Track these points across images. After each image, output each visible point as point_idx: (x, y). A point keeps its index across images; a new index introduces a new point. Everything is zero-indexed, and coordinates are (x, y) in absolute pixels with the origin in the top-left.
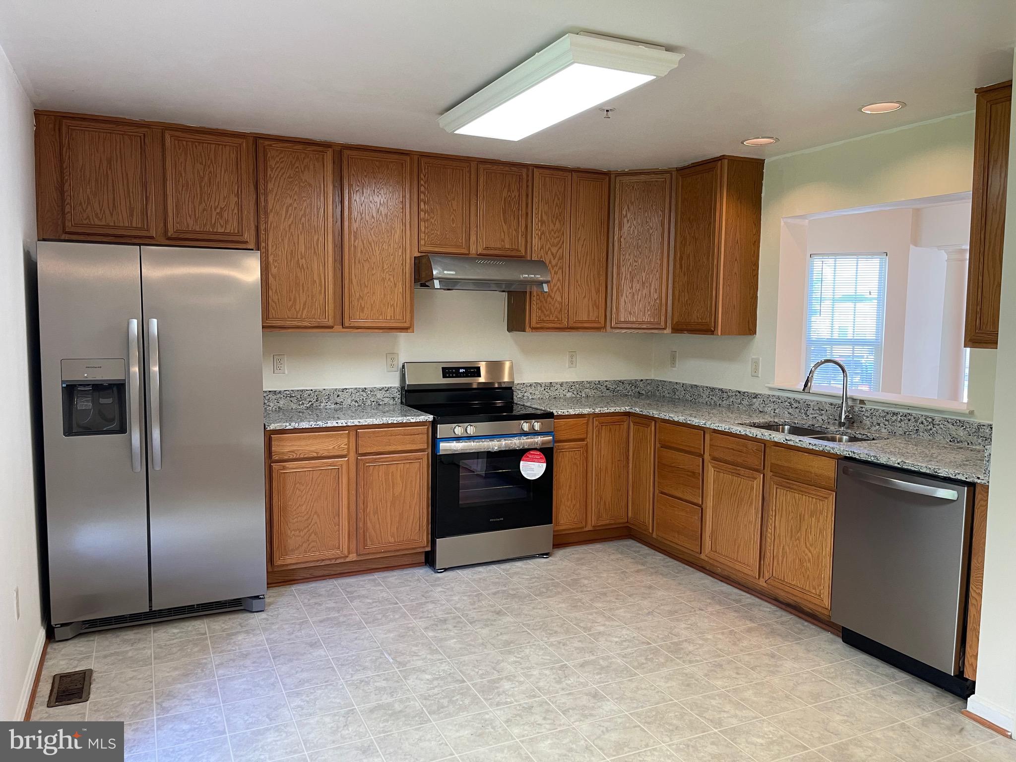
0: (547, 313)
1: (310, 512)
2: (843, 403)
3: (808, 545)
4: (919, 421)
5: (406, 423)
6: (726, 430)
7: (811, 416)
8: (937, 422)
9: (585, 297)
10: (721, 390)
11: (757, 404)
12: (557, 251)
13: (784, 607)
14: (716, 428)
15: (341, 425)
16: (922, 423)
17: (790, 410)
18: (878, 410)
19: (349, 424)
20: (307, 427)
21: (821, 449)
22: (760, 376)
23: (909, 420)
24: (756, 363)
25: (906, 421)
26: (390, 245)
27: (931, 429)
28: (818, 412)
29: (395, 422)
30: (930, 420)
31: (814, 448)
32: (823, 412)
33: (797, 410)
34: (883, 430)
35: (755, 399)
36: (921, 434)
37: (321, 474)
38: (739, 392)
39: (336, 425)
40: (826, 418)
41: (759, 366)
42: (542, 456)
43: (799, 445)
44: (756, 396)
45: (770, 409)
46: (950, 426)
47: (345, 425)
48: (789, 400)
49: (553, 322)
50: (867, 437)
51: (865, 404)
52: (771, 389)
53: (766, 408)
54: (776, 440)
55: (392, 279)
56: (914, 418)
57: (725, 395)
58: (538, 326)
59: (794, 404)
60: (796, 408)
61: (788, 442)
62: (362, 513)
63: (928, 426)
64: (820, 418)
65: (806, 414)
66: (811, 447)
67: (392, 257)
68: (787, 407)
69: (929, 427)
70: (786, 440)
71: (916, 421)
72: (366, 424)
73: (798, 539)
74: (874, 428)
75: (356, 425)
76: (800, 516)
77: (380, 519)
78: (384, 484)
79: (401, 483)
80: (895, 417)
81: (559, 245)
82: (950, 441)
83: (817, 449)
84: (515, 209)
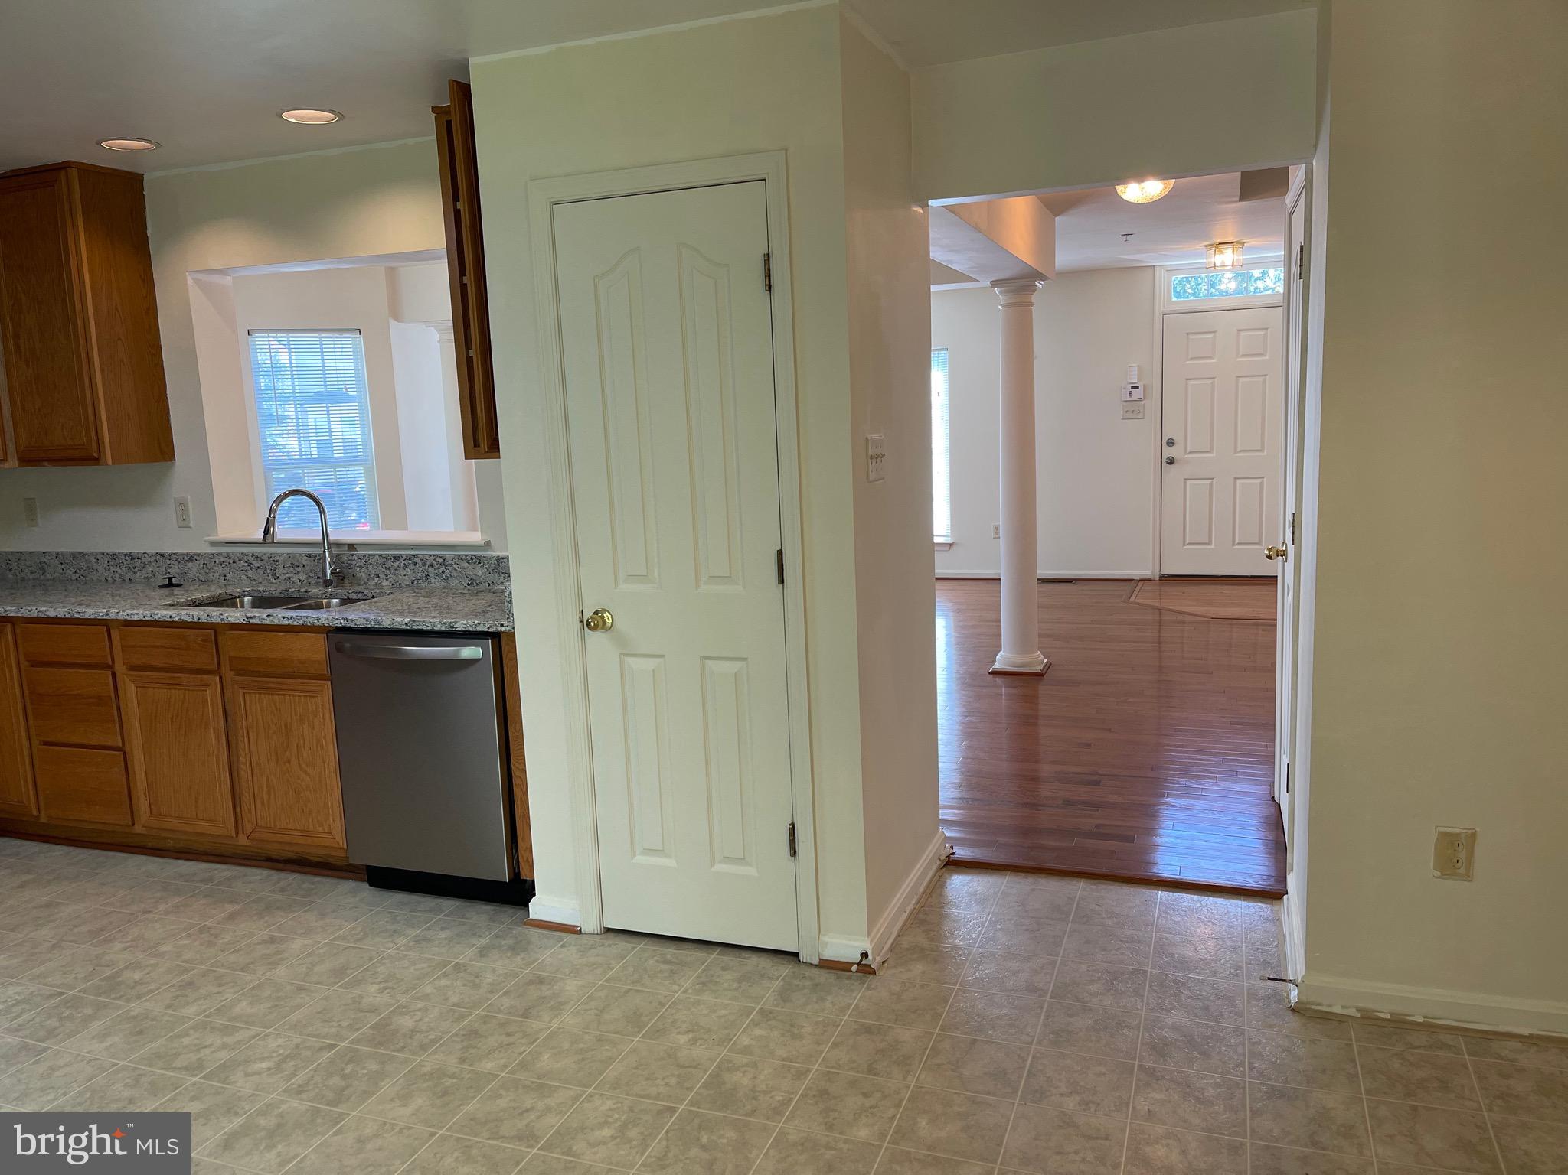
2: (324, 552)
3: (304, 766)
4: (428, 564)
6: (147, 618)
7: (282, 577)
8: (450, 562)
10: (130, 555)
11: (195, 570)
13: (281, 865)
14: (128, 618)
16: (432, 566)
17: (250, 573)
18: (374, 555)
21: (301, 622)
22: (191, 525)
23: (415, 564)
24: (182, 506)
25: (412, 566)
27: (443, 573)
28: (292, 569)
30: (441, 560)
31: (291, 622)
32: (299, 569)
33: (261, 572)
34: (385, 583)
35: (191, 563)
36: (433, 580)
38: (162, 555)
40: (305, 577)
41: (188, 511)
43: (268, 622)
44: (191, 558)
45: (217, 575)
46: (465, 564)
48: (245, 558)
50: (365, 595)
51: (355, 549)
52: (213, 544)
53: (211, 575)
54: (231, 620)
56: (422, 560)
57: (137, 563)
59: (254, 562)
60: (258, 568)
61: (251, 621)
63: (439, 568)
64: (295, 578)
65: (274, 575)
66: (286, 622)
68: (245, 568)
69: (440, 571)
70: (247, 618)
71: (424, 564)
73: (289, 761)
74: (372, 582)
76: (286, 726)
80: (397, 563)
82: (468, 585)
83: (296, 623)
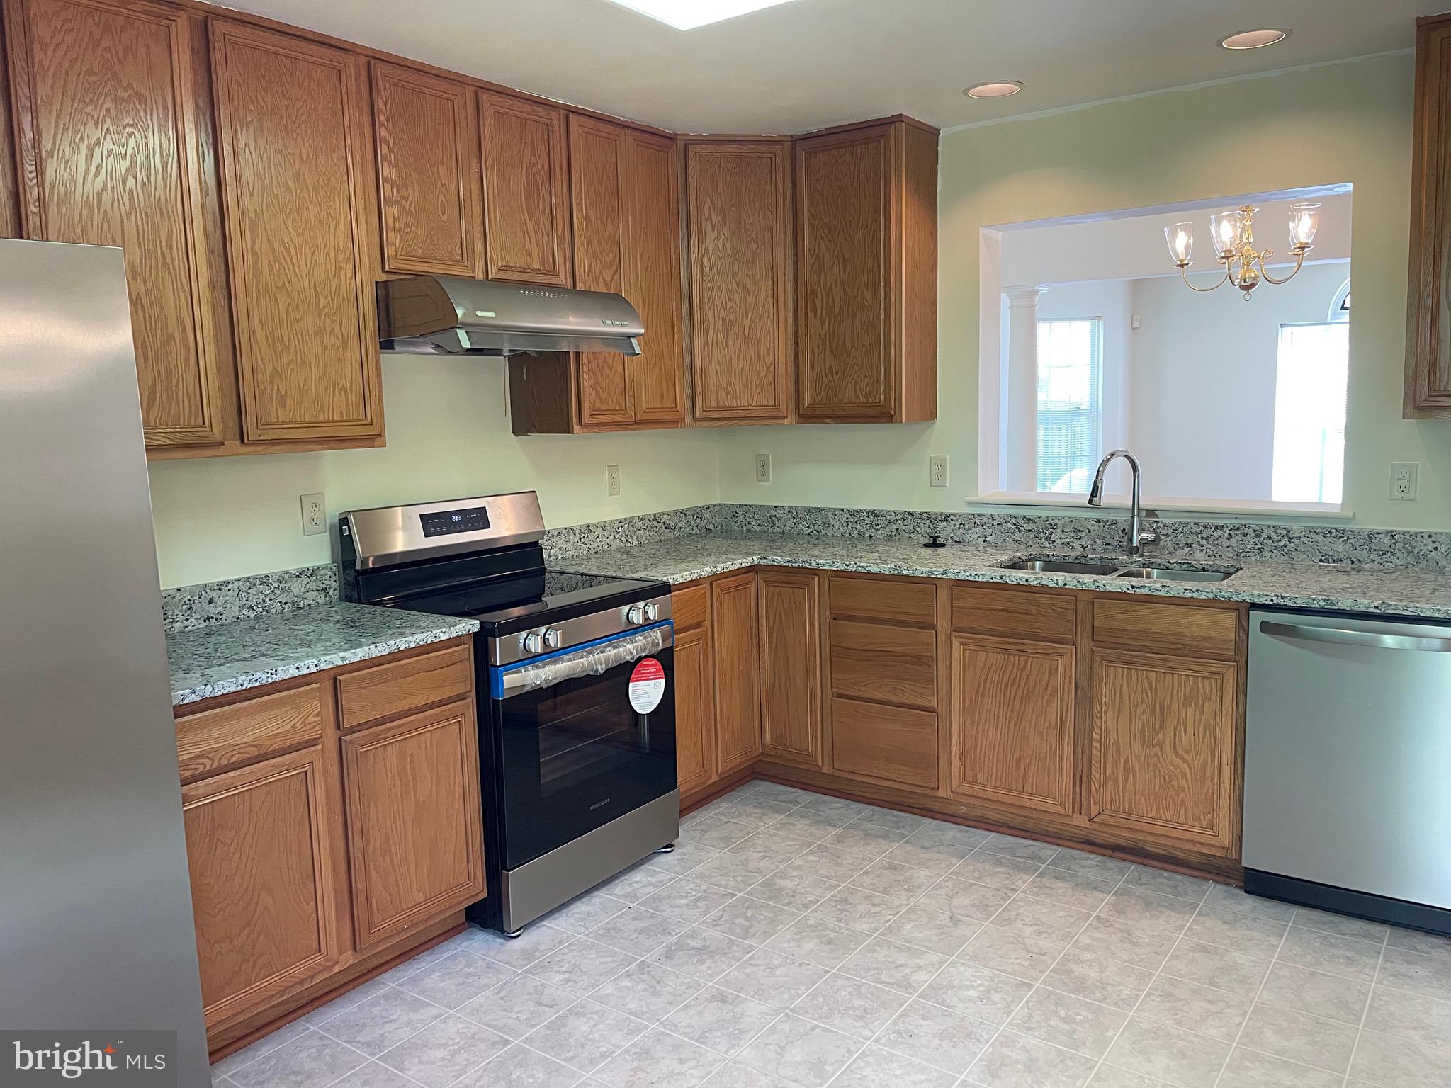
0: (604, 396)
1: (250, 890)
2: (1133, 517)
3: (1181, 752)
4: (1264, 535)
5: (433, 643)
6: (995, 580)
7: (1060, 542)
8: (1297, 535)
9: (655, 364)
10: (874, 513)
11: (948, 530)
12: (612, 278)
13: (1108, 852)
14: (971, 579)
15: (305, 672)
16: (1269, 537)
17: (1017, 536)
18: (1187, 523)
19: (323, 666)
20: (233, 689)
21: (1211, 596)
22: (947, 485)
23: (1245, 535)
24: (939, 466)
25: (1240, 538)
26: (328, 254)
27: (1285, 546)
28: (1072, 534)
29: (412, 645)
30: (1283, 532)
31: (1195, 595)
32: (1082, 534)
33: (1032, 536)
34: (1198, 554)
35: (944, 523)
36: (1268, 554)
37: (267, 793)
38: (911, 514)
39: (297, 673)
40: (1089, 542)
41: (945, 470)
42: (659, 666)
43: (1162, 593)
44: (946, 518)
45: (975, 536)
46: (1320, 538)
47: (314, 670)
48: (1014, 520)
49: (613, 412)
50: (1192, 566)
51: (1156, 516)
52: (970, 503)
53: (968, 536)
54: (1109, 588)
55: (337, 330)
56: (1255, 531)
57: (881, 520)
58: (595, 421)
59: (1025, 525)
60: (1029, 531)
61: (1138, 590)
62: (361, 858)
63: (1279, 541)
64: (1077, 544)
65: (1048, 539)
66: (1188, 594)
67: (334, 282)
68: (1012, 531)
69: (1282, 544)
70: (1133, 587)
71: (1258, 536)
72: (358, 659)
73: (1160, 744)
74: (1180, 552)
75: (337, 667)
76: (1162, 707)
77: (395, 863)
78: (398, 783)
79: (429, 775)
80: (1219, 533)
81: (614, 268)
82: (1321, 561)
83: (1203, 597)
84: (544, 191)
